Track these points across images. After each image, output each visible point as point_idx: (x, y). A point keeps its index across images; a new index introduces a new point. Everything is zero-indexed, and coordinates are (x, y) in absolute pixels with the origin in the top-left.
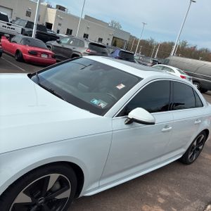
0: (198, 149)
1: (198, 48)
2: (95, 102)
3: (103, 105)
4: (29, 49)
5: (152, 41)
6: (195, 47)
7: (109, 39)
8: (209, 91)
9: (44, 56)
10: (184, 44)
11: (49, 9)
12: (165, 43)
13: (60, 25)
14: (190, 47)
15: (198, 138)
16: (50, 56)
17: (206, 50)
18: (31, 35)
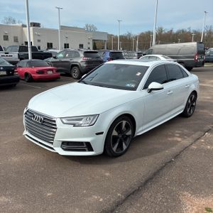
0: (192, 106)
1: (175, 31)
2: (128, 85)
3: (133, 86)
4: (36, 69)
5: (129, 34)
6: (171, 31)
7: (89, 43)
8: (194, 68)
9: (50, 73)
10: (161, 30)
11: (24, 28)
12: (142, 33)
13: (39, 41)
14: (166, 32)
15: (190, 97)
16: (54, 71)
17: (183, 31)
18: (28, 58)
